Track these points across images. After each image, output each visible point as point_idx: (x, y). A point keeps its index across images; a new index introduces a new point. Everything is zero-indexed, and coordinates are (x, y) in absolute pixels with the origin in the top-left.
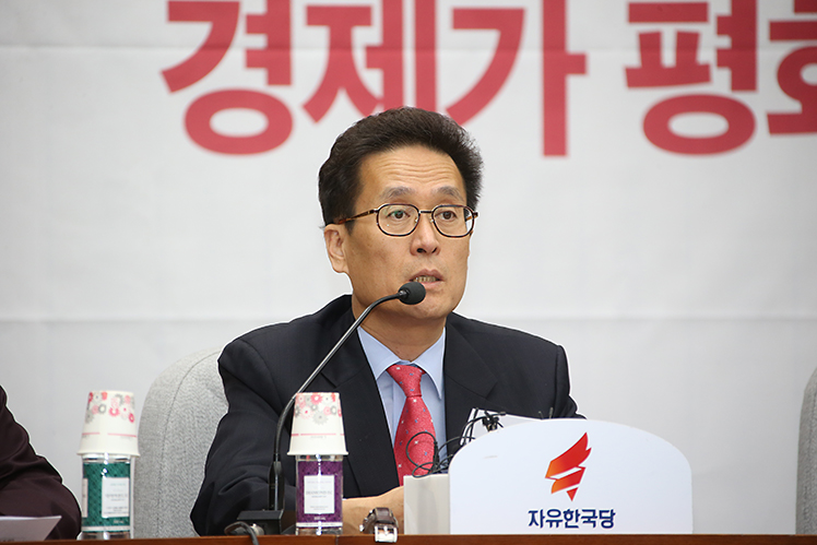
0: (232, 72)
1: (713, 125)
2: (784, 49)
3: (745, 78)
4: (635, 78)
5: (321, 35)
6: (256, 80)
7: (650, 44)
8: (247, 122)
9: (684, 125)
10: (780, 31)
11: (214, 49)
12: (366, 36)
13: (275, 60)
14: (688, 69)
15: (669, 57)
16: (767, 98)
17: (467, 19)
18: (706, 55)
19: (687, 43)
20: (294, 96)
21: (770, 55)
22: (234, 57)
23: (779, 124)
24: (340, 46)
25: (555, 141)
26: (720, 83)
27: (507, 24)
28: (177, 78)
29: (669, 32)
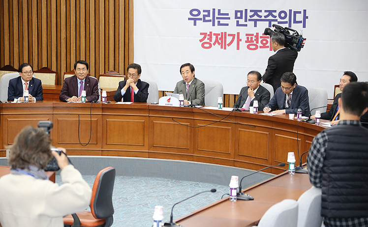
0: (206, 40)
1: (254, 47)
2: (262, 39)
3: (257, 42)
4: (246, 42)
5: (215, 36)
6: (208, 41)
7: (248, 38)
8: (208, 45)
9: (251, 47)
10: (261, 37)
11: (205, 38)
12: (219, 37)
13: (210, 39)
14: (252, 41)
15: (250, 40)
16: (260, 44)
17: (229, 35)
18: (253, 40)
19: (252, 38)
20: (212, 43)
21: (260, 40)
22: (206, 38)
23: (261, 47)
24: (217, 37)
25: (238, 48)
26: (255, 42)
27: (233, 36)
28: (201, 41)
29: (250, 37)
